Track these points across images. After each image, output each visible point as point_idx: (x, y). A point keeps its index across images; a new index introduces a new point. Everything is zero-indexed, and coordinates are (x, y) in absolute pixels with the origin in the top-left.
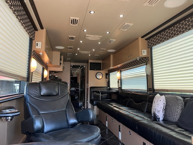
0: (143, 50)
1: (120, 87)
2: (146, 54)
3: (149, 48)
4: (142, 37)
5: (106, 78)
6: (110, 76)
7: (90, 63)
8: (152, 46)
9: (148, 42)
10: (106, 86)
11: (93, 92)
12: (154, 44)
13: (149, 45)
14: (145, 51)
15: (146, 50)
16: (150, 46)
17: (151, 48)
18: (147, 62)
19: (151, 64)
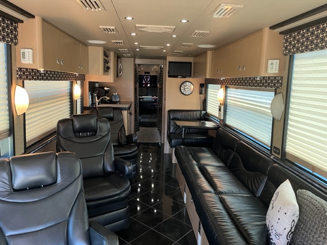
0: (270, 62)
1: (222, 118)
2: (277, 72)
3: (286, 55)
4: (272, 28)
5: (201, 93)
6: (209, 90)
7: (170, 62)
8: (294, 53)
9: (287, 40)
10: (199, 109)
11: (172, 119)
12: (298, 49)
13: (286, 48)
14: (276, 63)
15: (278, 61)
16: (290, 51)
17: (290, 56)
18: (278, 88)
19: (285, 94)
